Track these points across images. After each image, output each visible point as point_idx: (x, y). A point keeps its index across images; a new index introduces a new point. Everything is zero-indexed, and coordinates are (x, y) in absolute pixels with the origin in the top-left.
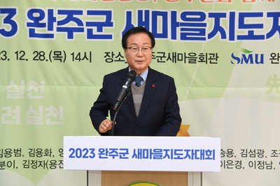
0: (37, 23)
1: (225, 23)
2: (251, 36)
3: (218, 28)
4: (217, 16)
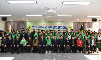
0: (40, 27)
1: (57, 27)
2: (59, 28)
3: (56, 28)
4: (56, 27)
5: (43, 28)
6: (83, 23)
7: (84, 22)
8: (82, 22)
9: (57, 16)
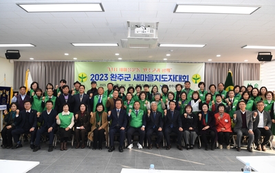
0: (113, 77)
1: (158, 77)
2: (165, 81)
3: (156, 78)
4: (156, 76)
5: (120, 79)
6: (234, 64)
7: (236, 62)
8: (230, 64)
9: (161, 45)
